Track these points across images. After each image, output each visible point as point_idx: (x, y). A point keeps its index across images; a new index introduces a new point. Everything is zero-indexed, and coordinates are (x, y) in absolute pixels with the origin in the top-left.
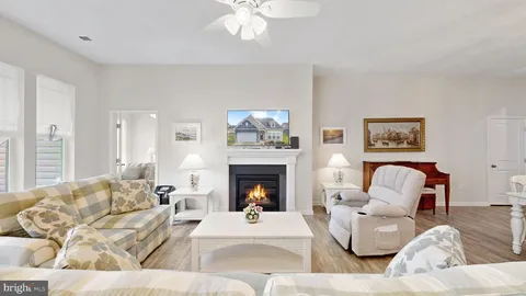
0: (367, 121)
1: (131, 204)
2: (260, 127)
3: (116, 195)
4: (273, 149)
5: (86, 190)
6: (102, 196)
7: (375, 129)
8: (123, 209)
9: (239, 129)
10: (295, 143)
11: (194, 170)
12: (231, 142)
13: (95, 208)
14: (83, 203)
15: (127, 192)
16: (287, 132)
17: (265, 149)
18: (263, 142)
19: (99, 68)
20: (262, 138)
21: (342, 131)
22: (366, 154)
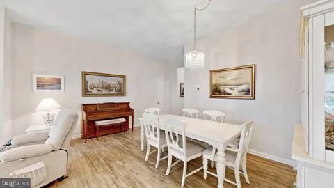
0: (85, 74)
21: (60, 79)
22: (84, 98)
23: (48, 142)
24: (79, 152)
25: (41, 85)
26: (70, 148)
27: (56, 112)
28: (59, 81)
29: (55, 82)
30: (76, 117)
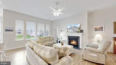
1: (51, 40)
2: (73, 28)
3: (50, 39)
4: (77, 33)
5: (47, 38)
6: (48, 39)
8: (50, 40)
9: (69, 29)
11: (62, 36)
12: (68, 32)
13: (48, 40)
14: (47, 39)
15: (51, 38)
16: (79, 29)
18: (74, 31)
19: (52, 22)
20: (74, 30)
21: (103, 27)
22: (115, 34)
23: (98, 49)
24: (112, 59)
25: (96, 30)
26: (107, 55)
27: (101, 39)
28: (102, 28)
29: (101, 28)
30: (111, 43)
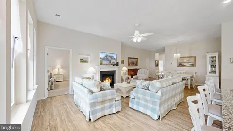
0: (128, 58)
2: (109, 58)
4: (112, 66)
7: (130, 60)
9: (104, 59)
10: (118, 64)
12: (101, 64)
16: (116, 60)
17: (110, 66)
18: (110, 64)
20: (110, 62)
